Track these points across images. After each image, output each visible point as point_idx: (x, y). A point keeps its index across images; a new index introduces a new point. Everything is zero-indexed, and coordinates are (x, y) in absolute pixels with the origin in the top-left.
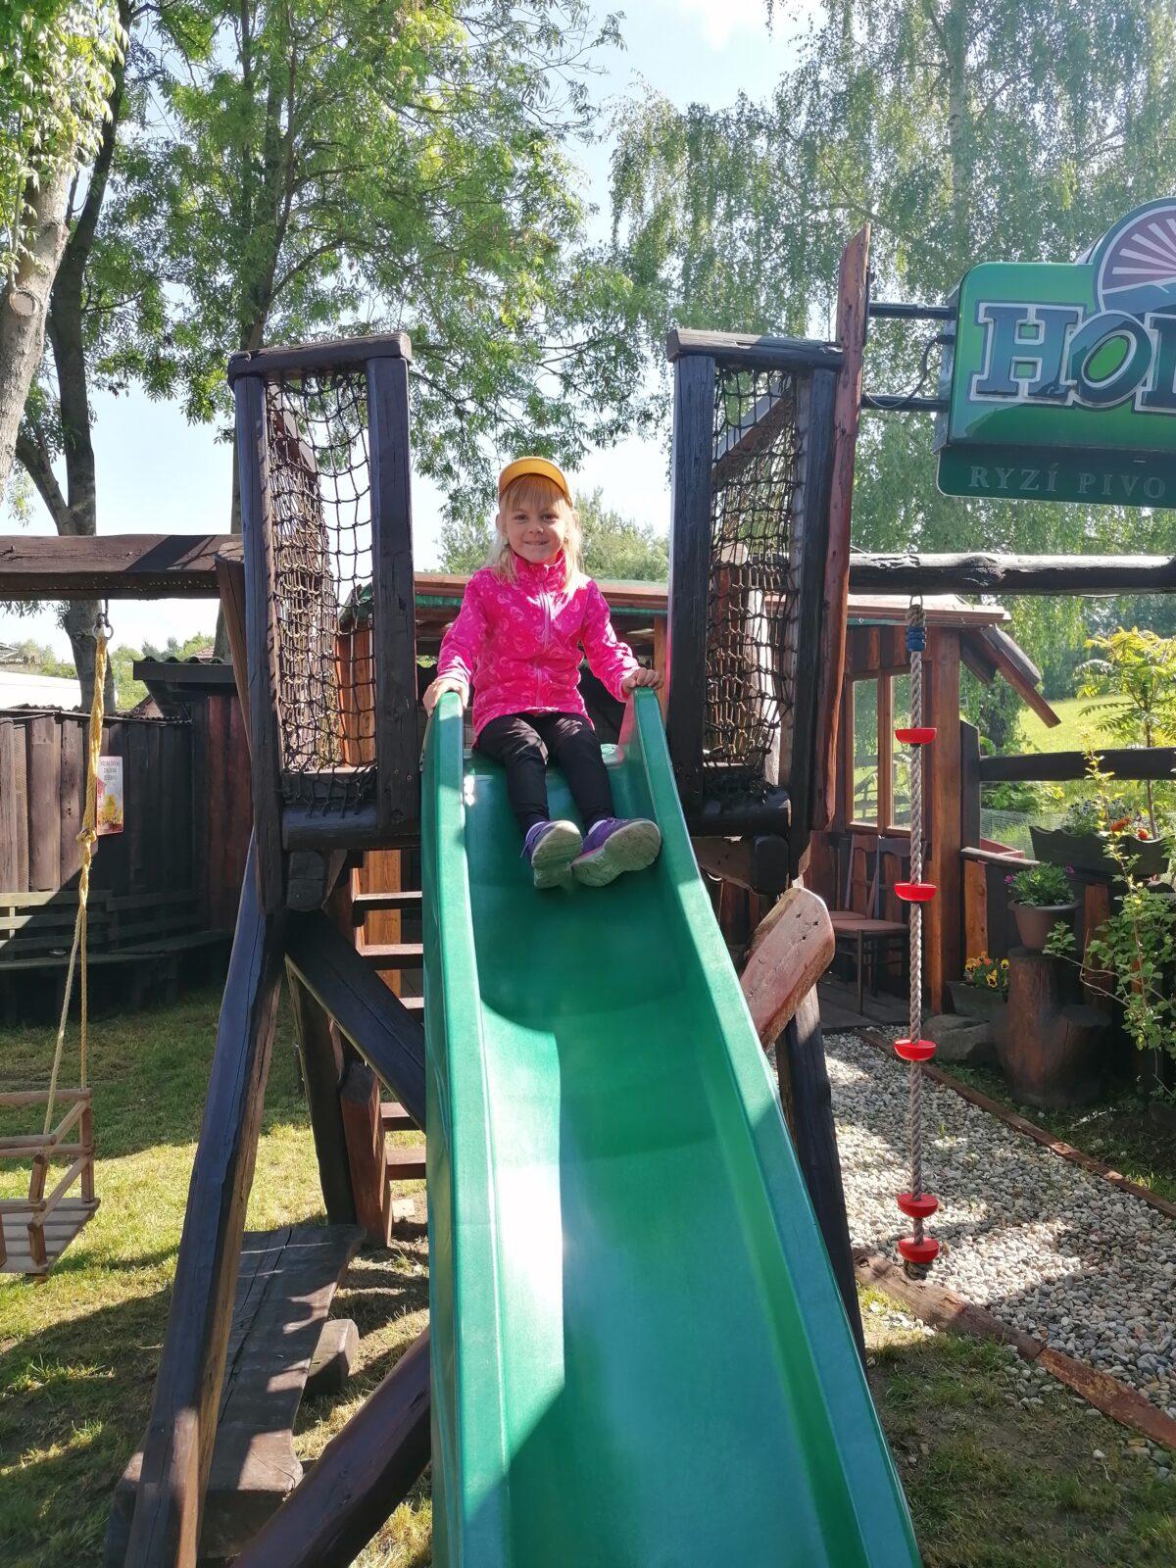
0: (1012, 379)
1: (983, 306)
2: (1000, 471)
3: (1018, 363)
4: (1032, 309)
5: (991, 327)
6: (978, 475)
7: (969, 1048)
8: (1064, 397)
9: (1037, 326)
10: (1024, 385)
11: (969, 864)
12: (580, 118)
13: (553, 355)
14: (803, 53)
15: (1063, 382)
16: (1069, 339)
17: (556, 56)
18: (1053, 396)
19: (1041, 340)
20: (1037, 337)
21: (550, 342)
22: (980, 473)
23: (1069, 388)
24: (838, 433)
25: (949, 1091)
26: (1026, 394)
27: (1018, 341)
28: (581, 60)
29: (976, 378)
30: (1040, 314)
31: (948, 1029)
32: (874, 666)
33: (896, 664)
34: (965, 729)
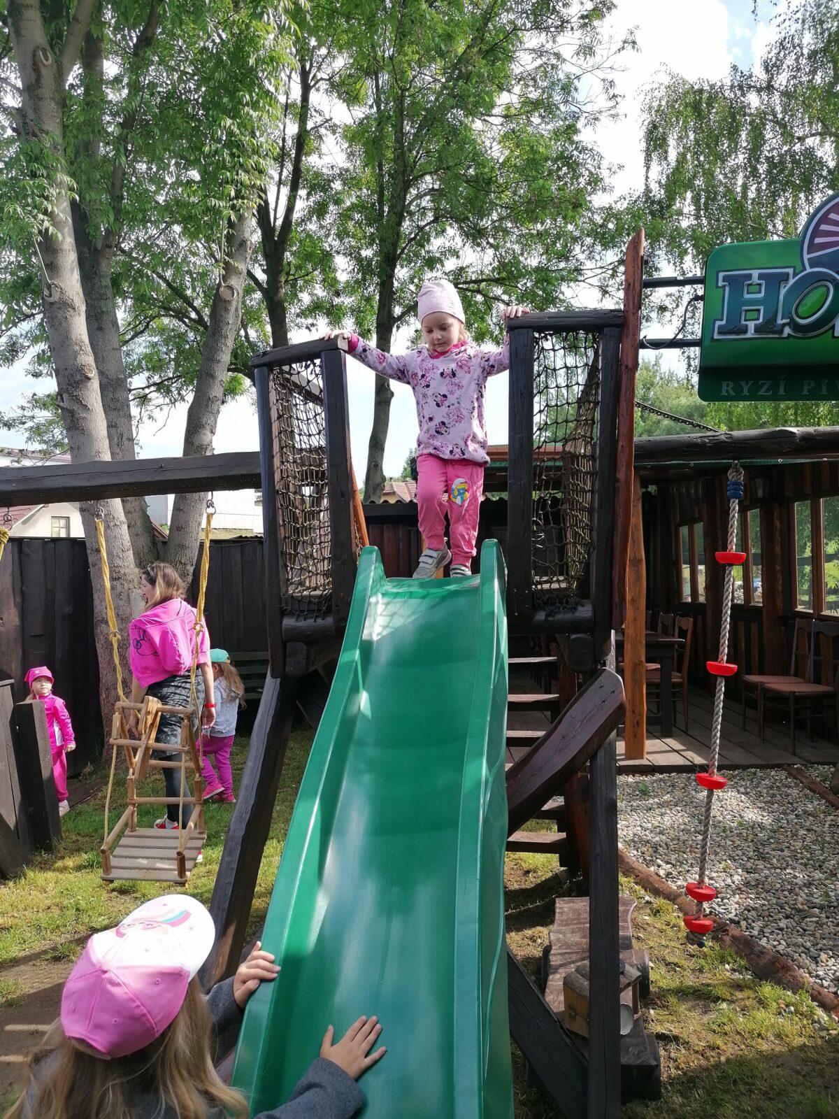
0: (743, 322)
1: (721, 275)
2: (743, 383)
3: (747, 311)
4: (755, 273)
5: (727, 289)
6: (727, 388)
8: (781, 332)
9: (760, 285)
10: (751, 325)
12: (612, 103)
13: (589, 273)
14: (782, 26)
15: (780, 321)
16: (783, 291)
17: (590, 64)
18: (774, 332)
19: (762, 295)
20: (760, 292)
21: (589, 264)
22: (728, 385)
23: (784, 325)
24: (623, 368)
26: (753, 331)
27: (747, 296)
28: (607, 64)
29: (718, 323)
30: (761, 276)
32: (807, 491)
33: (823, 489)
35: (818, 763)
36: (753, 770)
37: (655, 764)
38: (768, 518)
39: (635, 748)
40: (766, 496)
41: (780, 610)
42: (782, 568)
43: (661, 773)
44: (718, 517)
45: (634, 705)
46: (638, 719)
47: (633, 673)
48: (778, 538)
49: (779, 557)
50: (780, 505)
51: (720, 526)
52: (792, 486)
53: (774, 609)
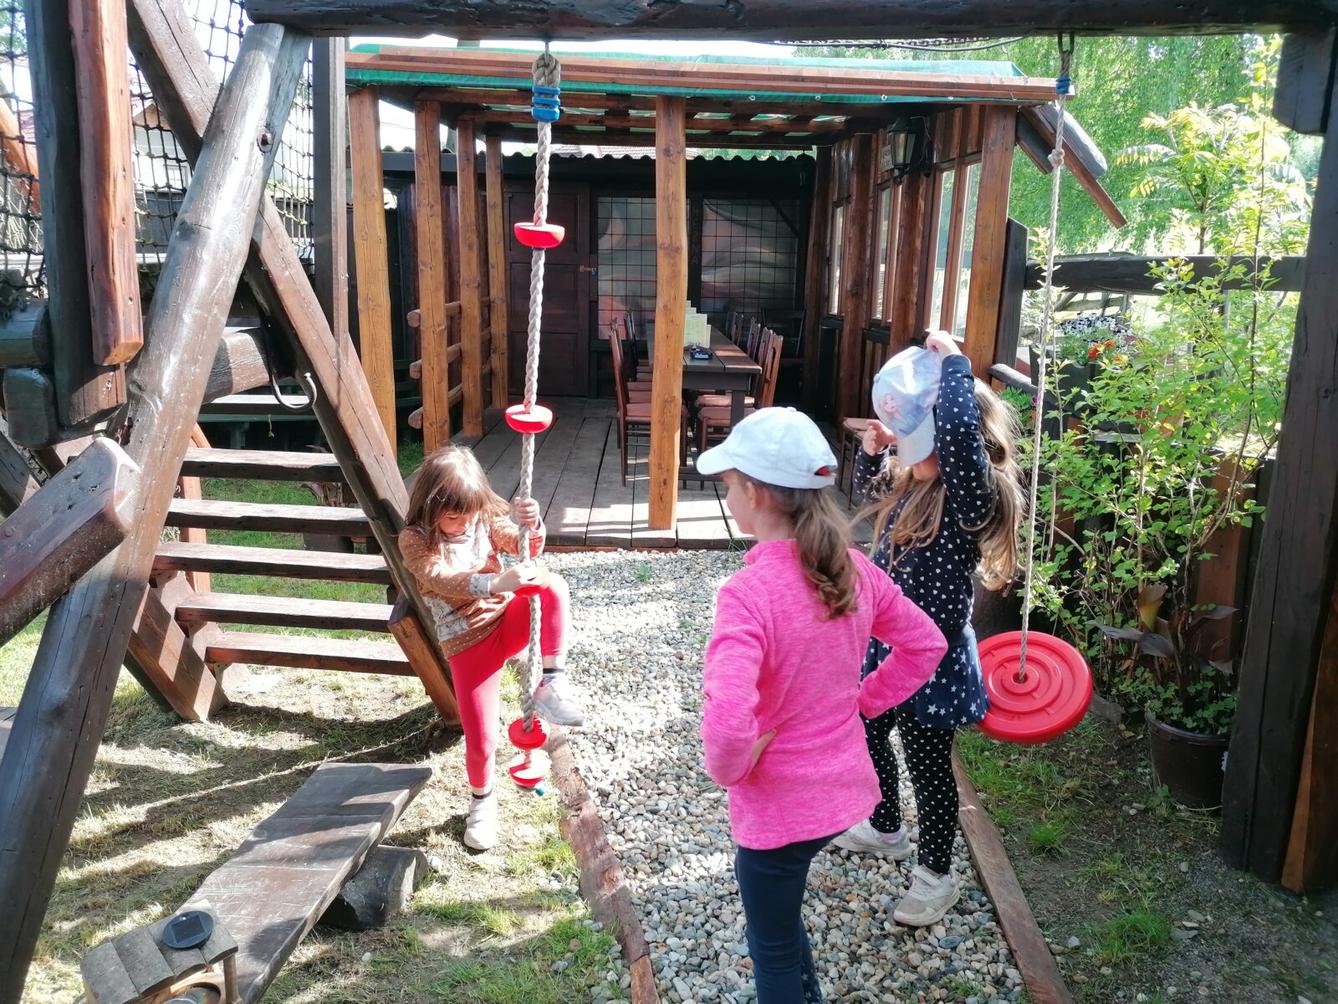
11: (995, 382)
32: (954, 154)
33: (969, 151)
34: (1013, 229)
37: (680, 537)
38: (911, 195)
39: (661, 515)
40: (908, 162)
41: (912, 329)
42: (920, 270)
43: (686, 549)
44: (871, 194)
45: (661, 458)
46: (665, 476)
47: (662, 413)
48: (920, 226)
49: (919, 253)
50: (927, 176)
51: (871, 206)
52: (941, 147)
53: (905, 328)
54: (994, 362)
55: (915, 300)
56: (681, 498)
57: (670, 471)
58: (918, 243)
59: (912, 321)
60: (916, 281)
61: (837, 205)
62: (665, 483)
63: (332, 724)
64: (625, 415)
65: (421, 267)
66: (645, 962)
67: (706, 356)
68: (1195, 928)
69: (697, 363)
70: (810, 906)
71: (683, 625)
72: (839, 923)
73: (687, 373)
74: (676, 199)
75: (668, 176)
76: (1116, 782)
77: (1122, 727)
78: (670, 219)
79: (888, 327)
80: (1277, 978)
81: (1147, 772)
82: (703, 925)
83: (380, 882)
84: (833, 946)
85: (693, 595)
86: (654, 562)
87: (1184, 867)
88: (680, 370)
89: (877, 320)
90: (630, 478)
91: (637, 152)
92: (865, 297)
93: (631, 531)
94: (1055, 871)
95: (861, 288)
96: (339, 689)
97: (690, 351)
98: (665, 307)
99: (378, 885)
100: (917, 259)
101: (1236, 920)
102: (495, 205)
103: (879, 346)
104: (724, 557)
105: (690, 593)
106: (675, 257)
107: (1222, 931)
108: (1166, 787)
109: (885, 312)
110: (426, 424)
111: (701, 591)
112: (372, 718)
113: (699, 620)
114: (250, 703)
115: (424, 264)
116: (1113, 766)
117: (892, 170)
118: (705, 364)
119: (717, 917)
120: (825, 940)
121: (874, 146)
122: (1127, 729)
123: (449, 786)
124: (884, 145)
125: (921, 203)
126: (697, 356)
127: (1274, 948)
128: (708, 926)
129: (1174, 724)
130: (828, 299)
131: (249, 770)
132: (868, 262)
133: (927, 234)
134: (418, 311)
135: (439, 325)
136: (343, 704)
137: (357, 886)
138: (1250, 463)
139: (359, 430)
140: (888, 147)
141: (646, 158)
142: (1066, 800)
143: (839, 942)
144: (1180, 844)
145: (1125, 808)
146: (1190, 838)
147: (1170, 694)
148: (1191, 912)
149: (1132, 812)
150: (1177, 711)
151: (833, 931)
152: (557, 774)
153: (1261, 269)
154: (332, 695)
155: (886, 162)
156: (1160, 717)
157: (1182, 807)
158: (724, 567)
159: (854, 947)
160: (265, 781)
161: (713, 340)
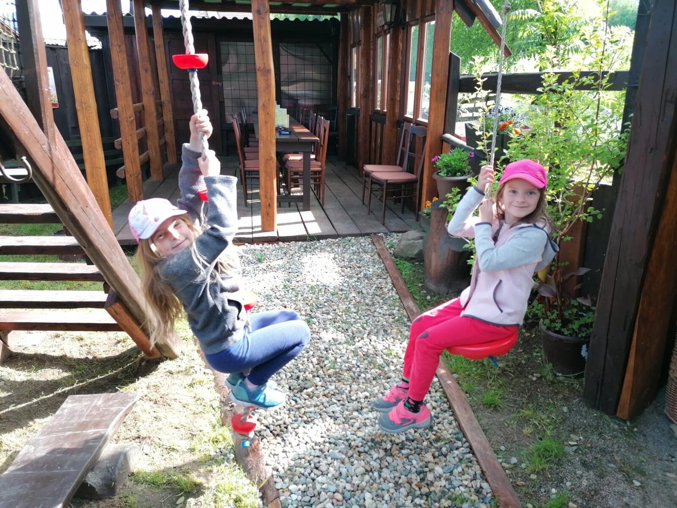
7: (416, 252)
11: (445, 144)
25: (389, 278)
31: (409, 240)
32: (418, 16)
33: (427, 14)
34: (452, 58)
35: (395, 232)
36: (349, 238)
37: (280, 235)
38: (394, 41)
39: (268, 224)
40: (393, 20)
41: (397, 115)
42: (401, 82)
43: (283, 242)
44: (371, 40)
45: (266, 192)
46: (269, 202)
47: (266, 166)
48: (400, 57)
49: (400, 73)
50: (403, 29)
51: (372, 47)
52: (410, 12)
53: (394, 114)
54: (444, 133)
55: (398, 99)
56: (279, 212)
57: (272, 199)
58: (399, 67)
59: (397, 111)
60: (399, 89)
61: (353, 46)
62: (269, 205)
63: (79, 361)
64: (244, 167)
65: (116, 83)
66: (277, 503)
67: (288, 133)
68: (575, 445)
69: (283, 137)
70: (370, 455)
71: (285, 287)
72: (387, 464)
73: (279, 143)
74: (266, 41)
75: (260, 27)
76: (523, 362)
77: (524, 331)
78: (263, 53)
79: (384, 114)
80: (621, 470)
81: (539, 354)
82: (309, 474)
83: (110, 470)
84: (385, 479)
85: (289, 268)
86: (266, 250)
87: (565, 409)
88: (274, 141)
89: (377, 110)
90: (249, 201)
91: (241, 16)
92: (371, 98)
93: (252, 233)
94: (499, 418)
95: (368, 92)
96: (82, 339)
97: (279, 130)
98: (263, 105)
99: (109, 471)
100: (399, 75)
101: (595, 437)
102: (160, 46)
103: (379, 124)
104: (305, 245)
105: (288, 268)
106: (267, 76)
107: (589, 445)
108: (551, 365)
109: (382, 106)
110: (127, 176)
111: (293, 266)
112: (104, 356)
113: (294, 283)
114: (26, 352)
115: (119, 81)
116: (521, 352)
117: (383, 26)
118: (287, 137)
119: (317, 468)
120: (380, 476)
121: (372, 13)
122: (527, 332)
123: (152, 398)
124: (378, 12)
125: (400, 44)
126: (283, 133)
127: (617, 452)
128: (312, 475)
129: (556, 332)
130: (350, 99)
131: (27, 396)
132: (371, 78)
133: (404, 61)
134: (116, 109)
135: (130, 117)
136: (85, 348)
137: (96, 474)
138: (591, 186)
139: (68, 192)
140: (382, 13)
141: (246, 19)
142: (499, 375)
143: (388, 476)
144: (562, 396)
145: (530, 376)
146: (566, 392)
147: (554, 316)
148: (572, 436)
149: (534, 379)
150: (558, 325)
151: (385, 470)
152: (218, 384)
153: (603, 78)
154: (78, 344)
155: (380, 21)
156: (548, 328)
157: (560, 374)
158: (305, 251)
159: (397, 479)
160: (37, 403)
161: (291, 123)
